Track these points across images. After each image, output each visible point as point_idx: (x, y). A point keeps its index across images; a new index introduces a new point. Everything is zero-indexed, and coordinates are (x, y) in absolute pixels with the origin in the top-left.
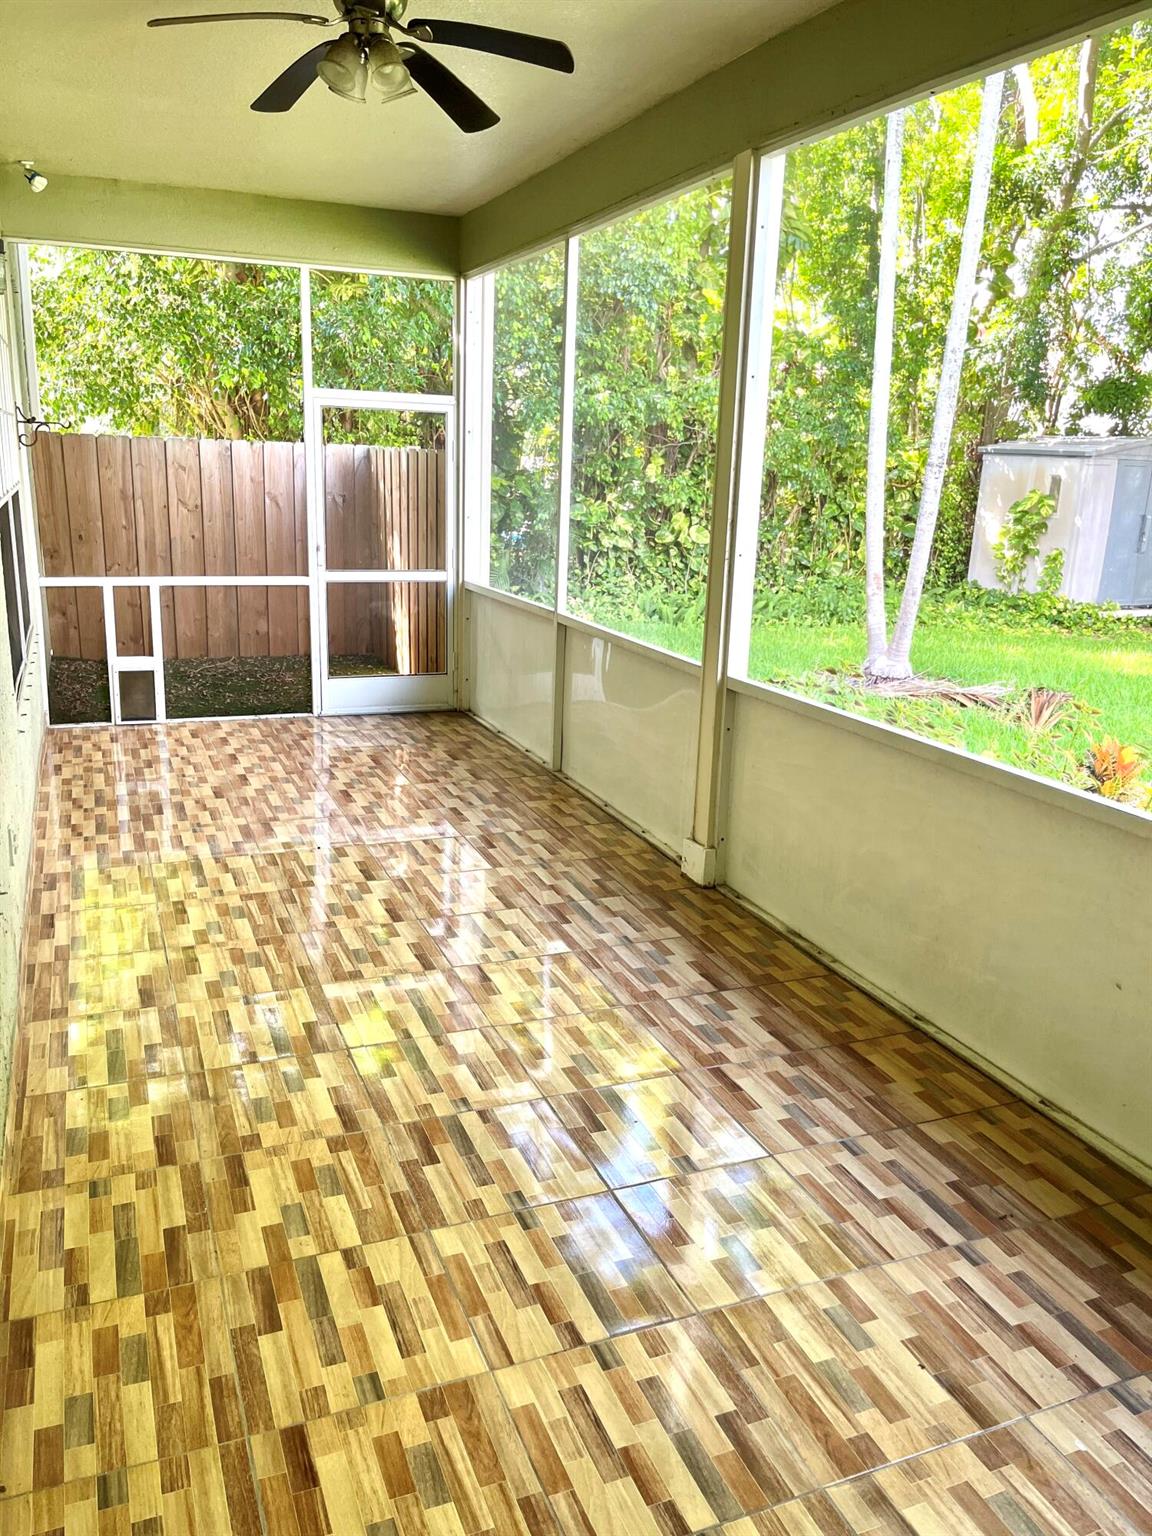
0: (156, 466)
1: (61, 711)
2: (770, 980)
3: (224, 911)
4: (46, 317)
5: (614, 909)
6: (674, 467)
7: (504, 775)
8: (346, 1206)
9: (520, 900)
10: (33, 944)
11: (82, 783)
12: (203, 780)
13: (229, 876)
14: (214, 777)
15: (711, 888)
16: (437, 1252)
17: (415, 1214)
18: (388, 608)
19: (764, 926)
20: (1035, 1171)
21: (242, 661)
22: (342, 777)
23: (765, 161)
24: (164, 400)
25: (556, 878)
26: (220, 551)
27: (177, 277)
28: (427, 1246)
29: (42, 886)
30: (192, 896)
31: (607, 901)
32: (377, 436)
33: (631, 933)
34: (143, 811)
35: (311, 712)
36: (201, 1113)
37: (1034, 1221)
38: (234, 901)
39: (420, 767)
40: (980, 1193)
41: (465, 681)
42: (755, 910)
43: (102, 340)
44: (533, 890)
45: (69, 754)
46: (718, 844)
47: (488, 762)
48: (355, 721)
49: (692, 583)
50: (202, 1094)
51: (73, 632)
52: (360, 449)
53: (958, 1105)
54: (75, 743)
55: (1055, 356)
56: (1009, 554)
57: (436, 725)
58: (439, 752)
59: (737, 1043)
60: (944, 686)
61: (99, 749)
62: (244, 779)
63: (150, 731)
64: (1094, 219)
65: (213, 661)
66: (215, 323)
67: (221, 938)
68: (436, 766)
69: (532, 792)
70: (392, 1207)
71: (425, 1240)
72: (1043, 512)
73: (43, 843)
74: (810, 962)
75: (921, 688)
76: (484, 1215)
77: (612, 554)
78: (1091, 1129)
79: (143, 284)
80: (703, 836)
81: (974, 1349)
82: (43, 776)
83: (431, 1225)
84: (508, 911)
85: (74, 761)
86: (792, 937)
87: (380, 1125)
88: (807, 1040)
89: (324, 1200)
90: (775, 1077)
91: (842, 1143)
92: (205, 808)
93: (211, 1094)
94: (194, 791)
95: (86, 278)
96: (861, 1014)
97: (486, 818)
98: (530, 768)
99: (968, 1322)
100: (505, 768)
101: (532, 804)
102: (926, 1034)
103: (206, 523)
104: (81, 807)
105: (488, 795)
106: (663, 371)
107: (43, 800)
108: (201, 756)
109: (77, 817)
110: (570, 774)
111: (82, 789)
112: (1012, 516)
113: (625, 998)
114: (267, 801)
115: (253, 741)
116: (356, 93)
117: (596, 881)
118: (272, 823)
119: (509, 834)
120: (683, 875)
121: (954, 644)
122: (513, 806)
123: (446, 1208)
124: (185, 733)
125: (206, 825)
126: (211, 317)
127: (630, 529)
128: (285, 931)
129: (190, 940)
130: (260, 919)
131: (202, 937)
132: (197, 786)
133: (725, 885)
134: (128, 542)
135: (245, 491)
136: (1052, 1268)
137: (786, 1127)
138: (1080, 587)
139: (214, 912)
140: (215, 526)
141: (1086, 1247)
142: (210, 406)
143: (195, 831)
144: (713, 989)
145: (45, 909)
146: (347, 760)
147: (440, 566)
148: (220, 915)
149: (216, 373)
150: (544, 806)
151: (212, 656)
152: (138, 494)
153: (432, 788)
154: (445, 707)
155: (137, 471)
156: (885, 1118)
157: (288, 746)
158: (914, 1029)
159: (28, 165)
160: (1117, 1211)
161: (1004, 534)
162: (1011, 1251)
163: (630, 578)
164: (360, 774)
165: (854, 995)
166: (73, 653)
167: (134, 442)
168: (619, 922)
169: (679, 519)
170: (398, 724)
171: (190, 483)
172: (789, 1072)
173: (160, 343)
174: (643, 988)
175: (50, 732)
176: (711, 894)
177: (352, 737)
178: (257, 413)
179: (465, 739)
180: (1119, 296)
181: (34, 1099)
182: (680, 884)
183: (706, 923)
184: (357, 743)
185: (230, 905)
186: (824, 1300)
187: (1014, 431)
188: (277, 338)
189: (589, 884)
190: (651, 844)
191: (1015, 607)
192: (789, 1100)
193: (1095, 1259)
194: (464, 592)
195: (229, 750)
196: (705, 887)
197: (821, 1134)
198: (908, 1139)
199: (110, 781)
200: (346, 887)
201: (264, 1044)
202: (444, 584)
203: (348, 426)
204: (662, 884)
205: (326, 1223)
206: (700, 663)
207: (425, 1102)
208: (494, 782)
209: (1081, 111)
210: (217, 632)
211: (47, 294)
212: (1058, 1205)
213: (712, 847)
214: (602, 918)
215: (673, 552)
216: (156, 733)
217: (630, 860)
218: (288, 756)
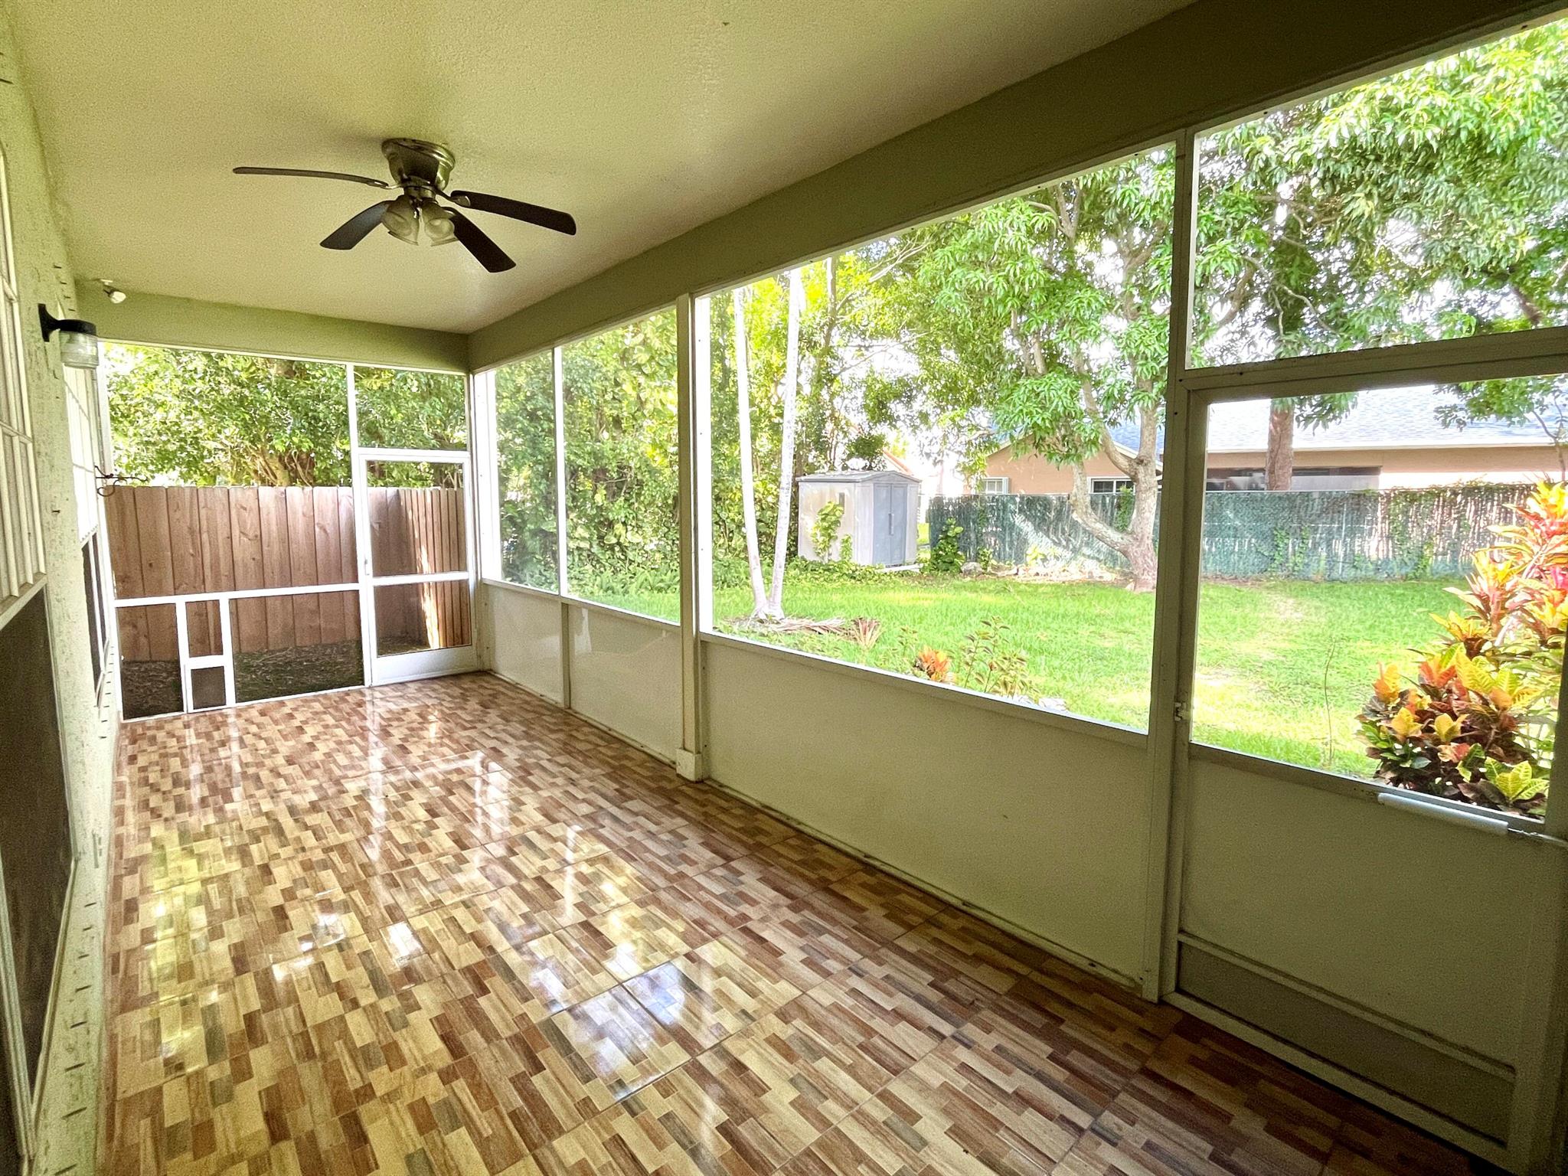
0: (220, 507)
1: (133, 708)
2: (760, 846)
3: (308, 866)
4: (118, 401)
5: (635, 810)
6: (613, 495)
7: (530, 716)
8: (468, 1139)
9: (562, 815)
10: (116, 931)
11: (158, 768)
12: (275, 751)
13: (310, 833)
14: (285, 747)
15: (700, 782)
16: (561, 1163)
17: (534, 1128)
18: (419, 601)
19: (745, 805)
20: (978, 959)
21: (298, 650)
22: (397, 735)
23: (697, 301)
24: (222, 460)
25: (586, 793)
26: (277, 570)
27: (236, 373)
28: (552, 1160)
29: (123, 872)
30: (277, 856)
31: (629, 804)
32: (400, 481)
33: (653, 828)
34: (220, 786)
35: (363, 684)
36: (310, 1076)
37: (991, 999)
38: (318, 855)
39: (460, 718)
40: (951, 985)
41: (487, 648)
42: (735, 794)
43: (172, 416)
44: (571, 805)
45: (144, 744)
46: (703, 751)
47: (514, 708)
48: (401, 687)
49: (631, 568)
50: (308, 1054)
51: (143, 640)
52: (391, 491)
53: (914, 919)
54: (149, 733)
55: (829, 426)
56: (821, 539)
57: (467, 683)
58: (473, 704)
59: (753, 902)
60: (806, 622)
61: (173, 736)
62: (311, 746)
63: (222, 715)
64: (840, 352)
65: (273, 652)
66: (270, 405)
67: (308, 892)
68: (474, 715)
69: (552, 727)
70: (511, 1126)
71: (547, 1153)
72: (837, 513)
73: (121, 830)
74: (782, 827)
75: (792, 625)
76: (595, 1112)
77: (576, 553)
78: (1000, 918)
79: (207, 378)
80: (691, 744)
81: (995, 1124)
82: (118, 768)
83: (551, 1138)
84: (554, 826)
85: (150, 749)
86: (765, 810)
87: (486, 1045)
88: (801, 889)
89: (446, 1138)
90: (786, 924)
91: (850, 969)
92: (279, 775)
93: (317, 1049)
94: (268, 762)
95: (156, 373)
96: (827, 860)
97: (521, 752)
98: (546, 708)
99: (981, 1099)
100: (528, 711)
101: (553, 736)
102: (874, 867)
103: (265, 548)
104: (158, 790)
105: (518, 733)
106: (601, 436)
107: (119, 789)
108: (271, 731)
109: (155, 801)
110: (578, 710)
111: (158, 774)
112: (820, 518)
113: (661, 882)
114: (335, 762)
115: (317, 713)
116: (411, 238)
117: (616, 790)
118: (342, 781)
119: (541, 762)
120: (678, 775)
121: (800, 595)
122: (540, 740)
123: (559, 1113)
124: (254, 713)
125: (281, 791)
126: (267, 401)
127: (587, 536)
128: (368, 876)
129: (278, 900)
130: (343, 868)
131: (289, 894)
132: (270, 757)
133: (709, 778)
134: (196, 567)
135: (299, 525)
136: (1015, 1034)
137: (807, 965)
138: (862, 557)
139: (299, 869)
140: (273, 551)
141: (1030, 1011)
142: (264, 463)
143: (272, 797)
144: (724, 862)
145: (126, 894)
146: (399, 719)
147: (461, 566)
148: (305, 870)
149: (270, 439)
150: (561, 736)
151: (271, 648)
152: (204, 527)
153: (473, 733)
154: (471, 669)
155: (203, 512)
156: (874, 943)
157: (348, 714)
158: (866, 865)
159: (107, 282)
160: (1036, 977)
161: (817, 527)
162: (987, 1029)
163: (589, 567)
164: (412, 729)
165: (819, 847)
166: (144, 655)
167: (201, 491)
168: (642, 820)
169: (619, 527)
170: (436, 686)
171: (250, 520)
172: (794, 918)
173: (222, 419)
174: (672, 872)
175: (123, 727)
176: (699, 786)
177: (400, 701)
178: (303, 467)
179: (491, 692)
180: (860, 393)
181: (127, 1102)
182: (678, 782)
183: (704, 809)
184: (406, 705)
185: (314, 859)
186: (879, 1112)
187: (812, 469)
188: (321, 415)
189: (611, 793)
190: (652, 757)
191: (829, 570)
192: (802, 942)
193: (1038, 1020)
194: (482, 586)
195: (296, 723)
196: (697, 782)
197: (832, 965)
198: (890, 953)
199: (185, 763)
200: (416, 826)
201: (362, 988)
202: (466, 581)
203: (377, 475)
204: (664, 784)
205: (452, 1163)
206: (679, 624)
207: (520, 1012)
208: (521, 723)
209: (830, 293)
210: (275, 630)
211: (122, 384)
212: (1003, 984)
213: (699, 752)
214: (628, 819)
215: (617, 549)
216: (227, 716)
217: (638, 770)
218: (348, 721)
